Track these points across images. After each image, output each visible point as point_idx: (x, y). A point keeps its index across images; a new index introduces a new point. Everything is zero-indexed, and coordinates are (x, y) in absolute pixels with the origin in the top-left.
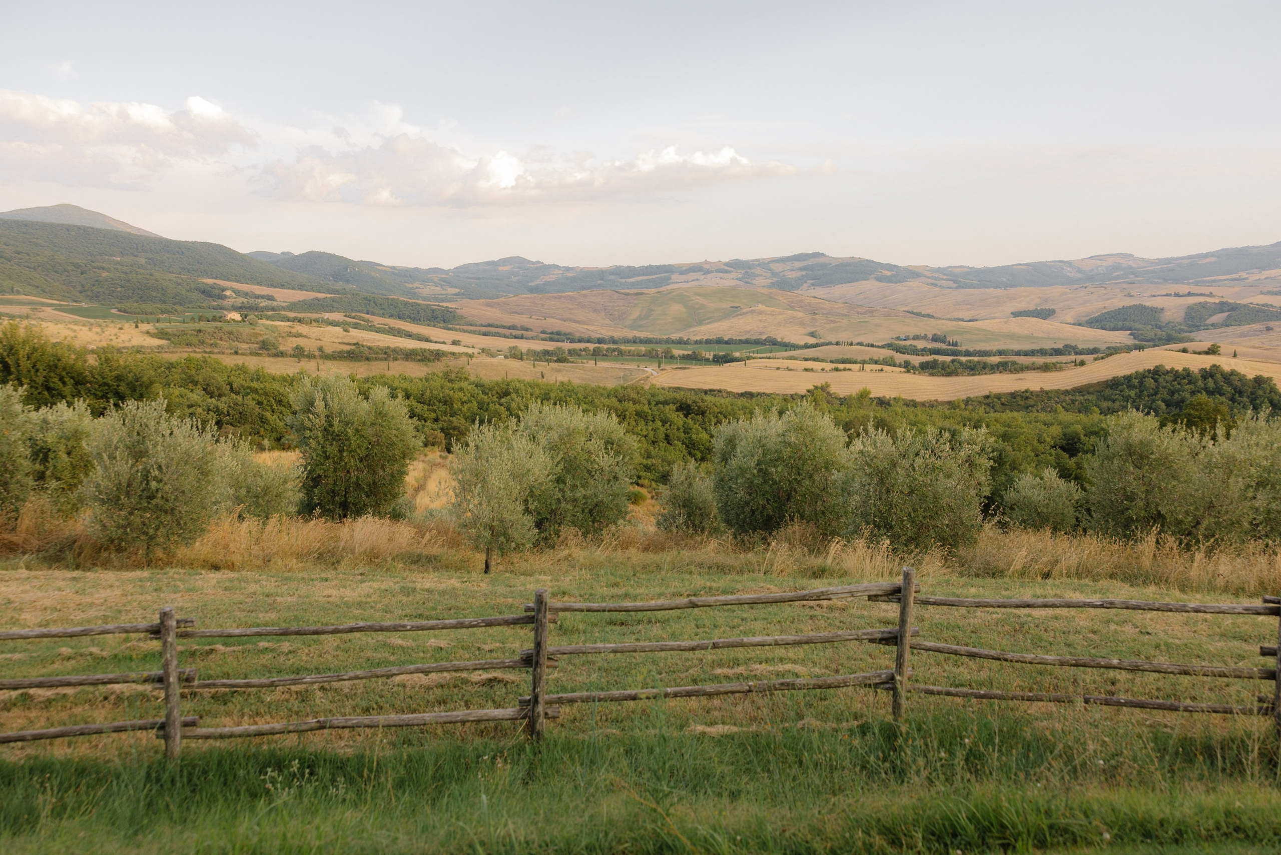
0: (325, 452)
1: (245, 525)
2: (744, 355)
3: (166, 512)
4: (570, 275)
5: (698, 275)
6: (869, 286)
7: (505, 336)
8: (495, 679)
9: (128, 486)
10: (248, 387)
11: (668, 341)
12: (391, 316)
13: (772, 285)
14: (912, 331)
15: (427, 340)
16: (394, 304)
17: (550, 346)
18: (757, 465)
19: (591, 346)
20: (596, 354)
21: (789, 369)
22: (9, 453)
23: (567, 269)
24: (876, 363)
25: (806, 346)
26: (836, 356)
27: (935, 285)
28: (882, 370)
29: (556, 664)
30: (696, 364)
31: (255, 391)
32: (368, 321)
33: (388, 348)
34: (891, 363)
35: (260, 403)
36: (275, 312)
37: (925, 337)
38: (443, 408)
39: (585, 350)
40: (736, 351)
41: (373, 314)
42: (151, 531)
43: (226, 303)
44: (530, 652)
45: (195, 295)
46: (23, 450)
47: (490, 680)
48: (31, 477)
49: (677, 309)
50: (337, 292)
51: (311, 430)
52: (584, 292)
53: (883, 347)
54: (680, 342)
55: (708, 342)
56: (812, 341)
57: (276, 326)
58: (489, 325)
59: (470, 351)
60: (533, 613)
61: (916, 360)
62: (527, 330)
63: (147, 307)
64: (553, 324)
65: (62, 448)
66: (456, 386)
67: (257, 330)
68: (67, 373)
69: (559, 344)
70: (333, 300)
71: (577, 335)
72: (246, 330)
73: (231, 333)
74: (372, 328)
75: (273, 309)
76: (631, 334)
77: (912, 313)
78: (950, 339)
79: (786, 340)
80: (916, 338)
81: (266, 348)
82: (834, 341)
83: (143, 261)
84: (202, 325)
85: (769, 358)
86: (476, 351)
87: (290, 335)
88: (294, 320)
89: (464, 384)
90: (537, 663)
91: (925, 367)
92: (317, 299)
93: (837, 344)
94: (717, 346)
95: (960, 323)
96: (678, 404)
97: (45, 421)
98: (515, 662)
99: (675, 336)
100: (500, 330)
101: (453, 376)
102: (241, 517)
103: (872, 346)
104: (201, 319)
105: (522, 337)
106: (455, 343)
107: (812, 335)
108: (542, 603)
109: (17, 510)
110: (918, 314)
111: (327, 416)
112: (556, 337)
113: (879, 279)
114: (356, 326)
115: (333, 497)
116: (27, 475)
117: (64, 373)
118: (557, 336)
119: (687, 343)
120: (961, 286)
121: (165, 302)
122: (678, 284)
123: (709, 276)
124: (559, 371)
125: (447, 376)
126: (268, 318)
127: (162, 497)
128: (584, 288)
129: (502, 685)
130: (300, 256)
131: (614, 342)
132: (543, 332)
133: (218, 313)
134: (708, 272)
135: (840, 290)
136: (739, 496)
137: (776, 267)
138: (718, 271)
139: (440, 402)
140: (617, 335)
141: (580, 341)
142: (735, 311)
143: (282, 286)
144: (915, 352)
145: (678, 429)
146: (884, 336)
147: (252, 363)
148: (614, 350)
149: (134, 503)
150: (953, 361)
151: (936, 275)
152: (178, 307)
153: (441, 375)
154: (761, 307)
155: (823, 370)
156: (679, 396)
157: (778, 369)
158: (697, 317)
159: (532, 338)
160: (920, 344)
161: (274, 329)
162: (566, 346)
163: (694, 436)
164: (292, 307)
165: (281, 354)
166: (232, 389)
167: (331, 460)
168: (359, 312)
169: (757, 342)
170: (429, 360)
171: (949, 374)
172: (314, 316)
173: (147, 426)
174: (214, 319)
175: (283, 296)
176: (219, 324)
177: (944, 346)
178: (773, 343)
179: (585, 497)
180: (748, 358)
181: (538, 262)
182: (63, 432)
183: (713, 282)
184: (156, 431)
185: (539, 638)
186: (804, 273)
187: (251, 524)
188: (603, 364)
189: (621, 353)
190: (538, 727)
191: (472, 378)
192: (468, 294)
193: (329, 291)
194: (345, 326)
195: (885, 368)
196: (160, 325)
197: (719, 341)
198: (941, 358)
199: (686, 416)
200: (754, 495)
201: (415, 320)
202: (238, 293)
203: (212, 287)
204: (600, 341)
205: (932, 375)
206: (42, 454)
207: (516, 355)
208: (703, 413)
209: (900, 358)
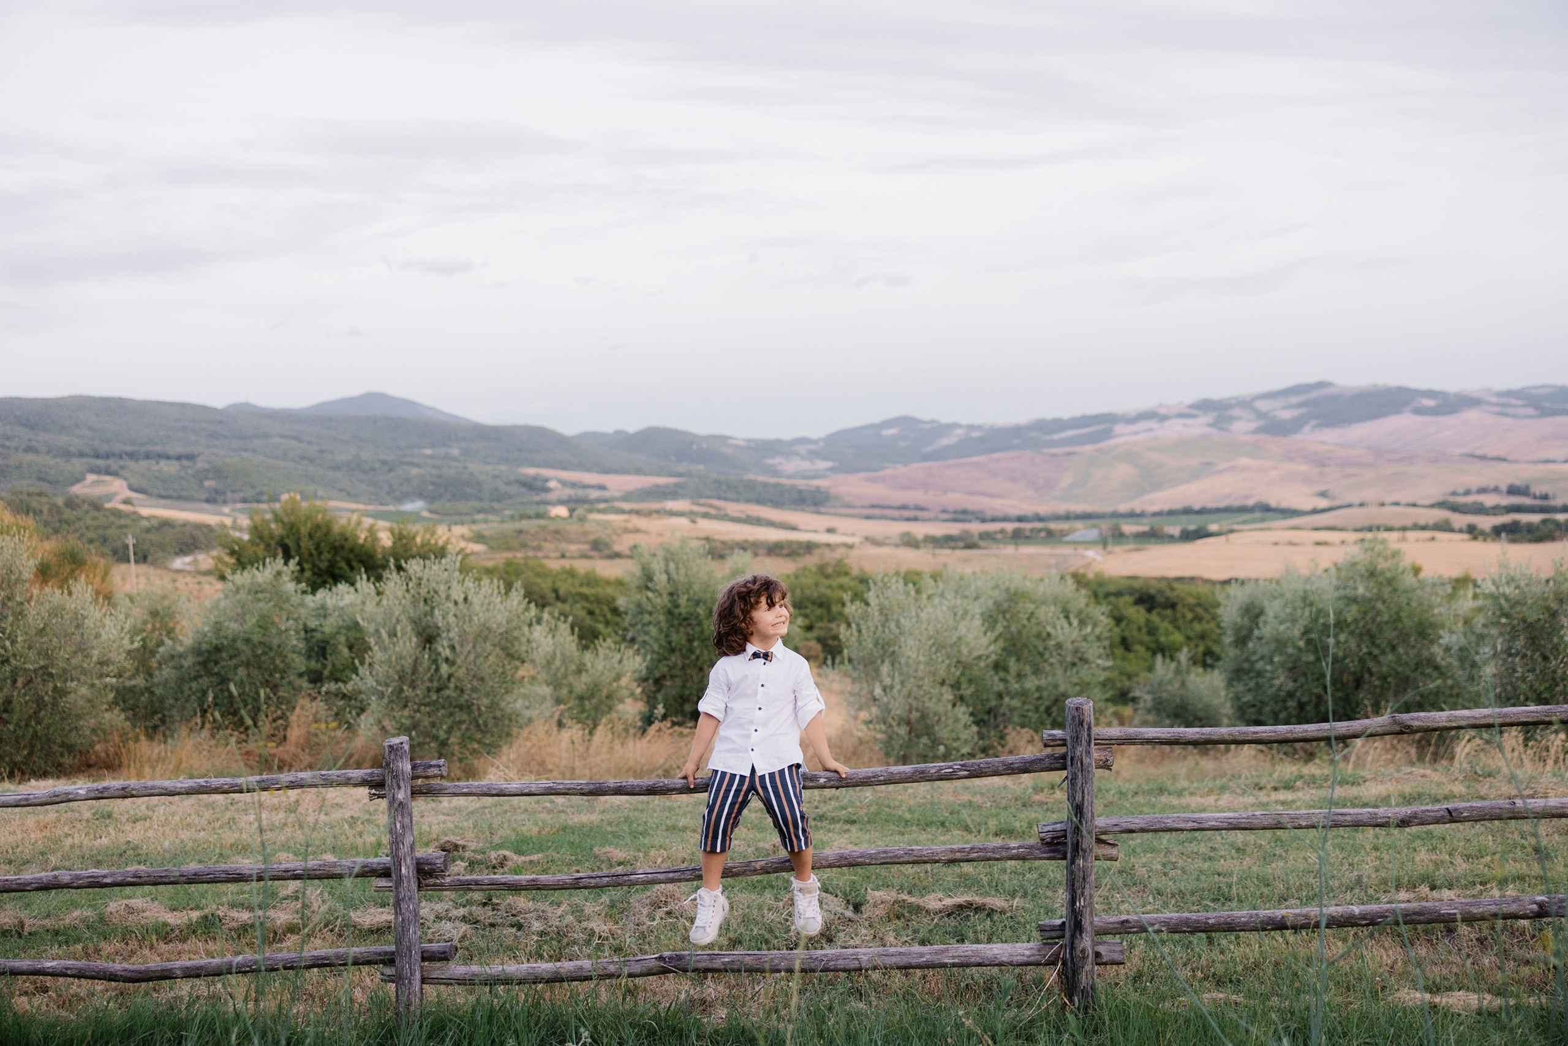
0: (670, 643)
1: (566, 735)
2: (1226, 527)
3: (461, 708)
4: (975, 434)
5: (1153, 424)
6: (1402, 423)
7: (893, 519)
8: (969, 905)
9: (413, 673)
10: (578, 594)
11: (1115, 515)
12: (748, 501)
13: (1258, 431)
14: (1475, 482)
15: (794, 528)
16: (751, 486)
17: (954, 529)
18: (1304, 634)
19: (1010, 527)
20: (1017, 537)
21: (1291, 544)
22: (279, 646)
23: (972, 428)
24: (1423, 528)
25: (1315, 511)
26: (1359, 523)
27: (1506, 415)
28: (1433, 539)
29: (1113, 852)
30: (1156, 543)
31: (585, 597)
32: (718, 508)
33: (746, 541)
34: (1445, 527)
35: (591, 613)
36: (608, 505)
37: (1496, 490)
38: (819, 612)
39: (1002, 531)
40: (1215, 522)
41: (726, 499)
42: (442, 735)
43: (551, 496)
44: (1058, 827)
45: (513, 489)
46: (296, 641)
47: (960, 907)
48: (306, 678)
49: (1123, 471)
50: (680, 475)
51: (650, 614)
52: (996, 455)
53: (1432, 506)
54: (1132, 515)
55: (1171, 513)
56: (1323, 503)
57: (608, 522)
58: (873, 506)
59: (849, 540)
60: (1063, 750)
61: (1486, 523)
62: (922, 509)
63: (461, 506)
64: (957, 499)
65: (342, 639)
66: (835, 582)
67: (588, 526)
68: (356, 557)
69: (967, 526)
70: (677, 485)
71: (989, 514)
72: (574, 528)
73: (557, 532)
74: (725, 517)
75: (606, 501)
76: (1062, 508)
77: (1472, 456)
78: (1537, 490)
79: (1284, 505)
80: (1483, 491)
81: (600, 548)
82: (1356, 501)
83: (455, 452)
84: (524, 524)
85: (1262, 529)
86: (856, 540)
87: (627, 531)
88: (631, 512)
89: (844, 580)
90: (1076, 847)
91: (1497, 532)
92: (658, 486)
93: (1362, 505)
94: (1184, 518)
95: (1551, 466)
96: (1137, 596)
97: (323, 607)
98: (1031, 847)
99: (1123, 507)
100: (888, 512)
101: (830, 570)
102: (560, 724)
103: (1414, 505)
104: (523, 517)
105: (916, 519)
106: (830, 531)
107: (1323, 494)
108: (1081, 724)
109: (283, 717)
110: (1483, 458)
111: (671, 594)
112: (962, 517)
113: (1421, 411)
114: (706, 516)
115: (681, 705)
116: (301, 675)
117: (351, 556)
118: (961, 515)
119: (1142, 515)
120: (1545, 413)
121: (480, 499)
122: (1124, 436)
123: (1168, 423)
124: (966, 561)
125: (821, 570)
126: (599, 511)
127: (456, 687)
128: (995, 451)
129: (983, 915)
130: (636, 434)
131: (1039, 518)
132: (944, 511)
133: (541, 509)
134: (1163, 418)
135: (1359, 432)
136: (1277, 682)
137: (1262, 405)
138: (1180, 416)
139: (813, 603)
140: (1043, 509)
141: (994, 520)
142: (1207, 468)
143: (615, 472)
144: (1480, 510)
145: (1139, 629)
146: (1434, 491)
147: (582, 566)
148: (1040, 530)
149: (421, 696)
150: (1544, 521)
151: (1505, 400)
152: (496, 505)
153: (814, 569)
154: (1244, 461)
155: (1343, 542)
156: (1136, 584)
157: (1276, 544)
158: (1151, 480)
159: (929, 520)
160: (1489, 500)
161: (606, 525)
162: (976, 527)
163: (1162, 639)
164: (627, 497)
165: (617, 555)
166: (558, 598)
167: (678, 653)
168: (709, 497)
169: (1243, 510)
170: (798, 554)
171: (1540, 539)
172: (655, 506)
173: (436, 592)
174: (538, 516)
175: (618, 484)
176: (542, 522)
177: (1526, 501)
178: (1266, 510)
179: (1039, 689)
180: (1232, 531)
181: (932, 422)
182: (344, 621)
183: (1174, 429)
184: (448, 597)
185: (1079, 797)
186: (1304, 410)
187: (574, 732)
188: (1027, 550)
189: (1050, 533)
190: (1084, 980)
191: (855, 572)
192: (844, 468)
193: (671, 474)
194: (692, 516)
195: (1439, 535)
196: (475, 527)
197: (1187, 511)
198: (1525, 518)
199: (1149, 610)
200: (1302, 680)
201: (777, 504)
202: (564, 483)
203: (535, 478)
204: (1020, 519)
205: (1514, 541)
206: (320, 648)
207: (910, 542)
208: (1173, 606)
209: (1460, 520)
